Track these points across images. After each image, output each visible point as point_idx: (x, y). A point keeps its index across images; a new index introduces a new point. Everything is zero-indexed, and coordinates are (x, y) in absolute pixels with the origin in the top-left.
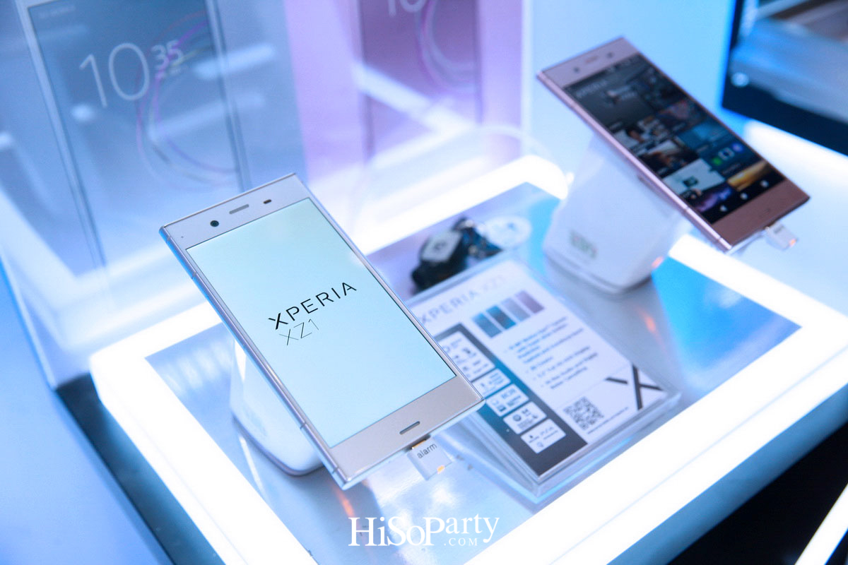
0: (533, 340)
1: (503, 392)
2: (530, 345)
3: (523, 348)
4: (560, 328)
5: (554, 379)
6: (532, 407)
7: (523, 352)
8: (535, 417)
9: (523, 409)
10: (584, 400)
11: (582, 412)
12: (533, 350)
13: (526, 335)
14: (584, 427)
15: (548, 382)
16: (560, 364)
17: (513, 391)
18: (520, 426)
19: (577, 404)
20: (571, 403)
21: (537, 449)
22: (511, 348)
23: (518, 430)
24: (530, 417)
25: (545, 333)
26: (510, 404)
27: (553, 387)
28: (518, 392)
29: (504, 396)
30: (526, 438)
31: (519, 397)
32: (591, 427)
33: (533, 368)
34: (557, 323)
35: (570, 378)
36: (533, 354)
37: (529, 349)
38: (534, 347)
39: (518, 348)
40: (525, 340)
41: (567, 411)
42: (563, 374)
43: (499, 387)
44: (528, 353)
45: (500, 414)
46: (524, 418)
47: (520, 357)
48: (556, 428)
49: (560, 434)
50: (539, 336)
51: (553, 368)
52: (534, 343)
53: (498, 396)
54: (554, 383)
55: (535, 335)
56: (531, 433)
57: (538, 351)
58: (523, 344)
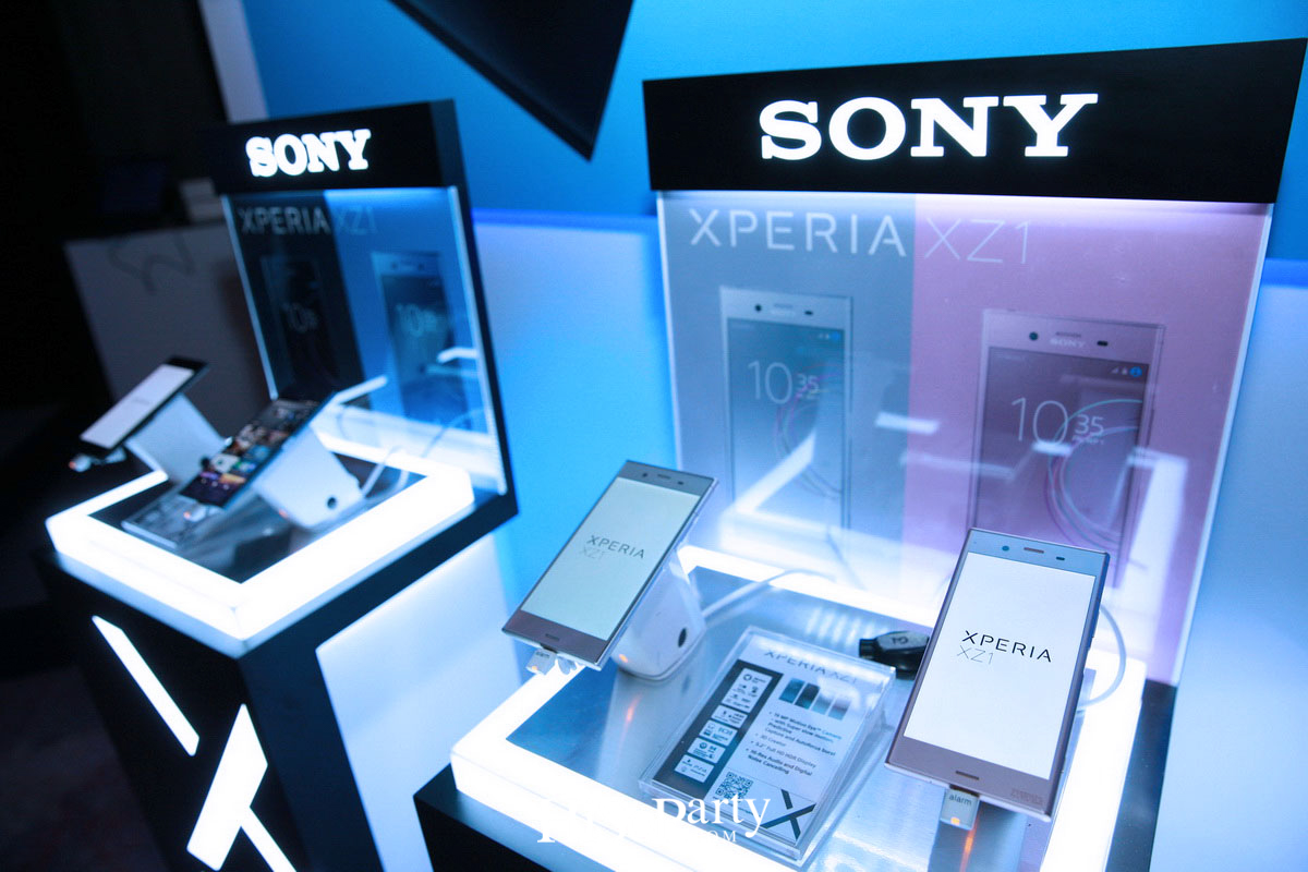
0: (796, 726)
1: (724, 727)
2: (788, 725)
3: (782, 723)
6: (720, 752)
7: (777, 725)
8: (711, 757)
9: (714, 746)
10: (750, 783)
11: (735, 785)
12: (785, 730)
13: (797, 720)
14: (719, 792)
15: (754, 751)
16: (780, 752)
17: (731, 733)
18: (696, 751)
19: (742, 780)
20: (739, 775)
21: (678, 769)
22: (777, 715)
23: (691, 750)
25: (809, 730)
26: (715, 736)
28: (730, 738)
29: (720, 729)
30: (686, 758)
31: (726, 740)
32: (721, 797)
33: (763, 737)
36: (779, 731)
37: (782, 726)
38: (789, 729)
39: (779, 719)
40: (792, 721)
42: (771, 759)
43: (730, 723)
44: (779, 728)
45: (701, 734)
46: (705, 750)
48: (707, 774)
49: (701, 779)
50: (802, 728)
51: (774, 750)
52: (793, 727)
53: (718, 726)
54: (753, 755)
56: (692, 759)
57: (786, 734)
58: (787, 721)
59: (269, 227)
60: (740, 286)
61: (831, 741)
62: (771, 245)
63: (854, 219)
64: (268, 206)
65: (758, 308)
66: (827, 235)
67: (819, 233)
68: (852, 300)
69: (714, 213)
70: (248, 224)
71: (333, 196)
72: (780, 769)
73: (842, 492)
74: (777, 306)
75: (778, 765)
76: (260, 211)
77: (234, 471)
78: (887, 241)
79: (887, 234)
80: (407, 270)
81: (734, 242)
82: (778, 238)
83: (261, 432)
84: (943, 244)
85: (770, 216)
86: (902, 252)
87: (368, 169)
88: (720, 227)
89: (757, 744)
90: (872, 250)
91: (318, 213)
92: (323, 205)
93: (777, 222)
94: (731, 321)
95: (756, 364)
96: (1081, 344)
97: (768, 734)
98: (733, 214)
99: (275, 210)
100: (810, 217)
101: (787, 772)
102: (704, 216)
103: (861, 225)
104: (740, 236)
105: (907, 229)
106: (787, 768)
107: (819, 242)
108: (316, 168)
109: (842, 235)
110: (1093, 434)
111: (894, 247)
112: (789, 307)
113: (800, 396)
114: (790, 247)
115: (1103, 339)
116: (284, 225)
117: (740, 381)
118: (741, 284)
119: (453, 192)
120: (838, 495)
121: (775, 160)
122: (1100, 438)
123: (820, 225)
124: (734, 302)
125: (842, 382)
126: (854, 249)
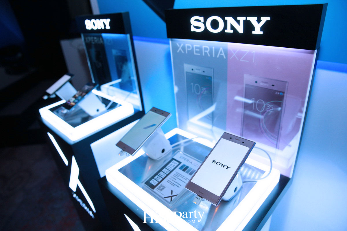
0: (180, 175)
1: (164, 173)
2: (179, 175)
3: (177, 174)
4: (186, 179)
5: (170, 181)
6: (161, 179)
7: (176, 174)
9: (160, 177)
10: (165, 187)
11: (161, 187)
12: (177, 176)
13: (181, 174)
14: (157, 188)
15: (168, 180)
16: (174, 181)
18: (156, 178)
19: (164, 186)
20: (163, 185)
22: (177, 172)
24: (158, 179)
25: (183, 177)
26: (161, 175)
27: (167, 181)
28: (164, 176)
30: (153, 179)
31: (163, 176)
32: (158, 190)
33: (172, 177)
34: (187, 178)
35: (171, 184)
36: (176, 176)
37: (177, 175)
38: (178, 176)
39: (177, 173)
40: (180, 174)
41: (161, 185)
42: (172, 182)
43: (166, 173)
44: (176, 175)
45: (158, 174)
47: (175, 174)
48: (156, 184)
49: (155, 185)
50: (181, 176)
51: (173, 180)
52: (179, 176)
54: (168, 181)
55: (182, 175)
57: (177, 177)
58: (179, 174)
59: (91, 42)
60: (188, 64)
61: (187, 180)
62: (195, 54)
63: (214, 48)
64: (91, 36)
65: (192, 70)
66: (207, 52)
67: (206, 51)
68: (213, 69)
69: (182, 45)
70: (87, 41)
71: (104, 35)
72: (173, 185)
73: (212, 118)
74: (197, 69)
75: (173, 184)
76: (89, 38)
77: (74, 102)
78: (221, 54)
79: (221, 53)
80: (119, 54)
81: (187, 52)
82: (197, 52)
83: (81, 93)
84: (234, 56)
85: (194, 46)
86: (225, 57)
87: (110, 29)
88: (184, 48)
89: (170, 179)
90: (218, 56)
91: (101, 39)
92: (101, 37)
93: (197, 48)
94: (187, 72)
95: (192, 84)
96: (268, 85)
97: (173, 176)
98: (186, 45)
99: (92, 38)
100: (204, 47)
101: (174, 186)
102: (180, 45)
103: (215, 49)
104: (188, 51)
105: (226, 51)
106: (174, 185)
107: (206, 53)
108: (100, 28)
109: (211, 52)
110: (271, 109)
111: (223, 56)
112: (199, 70)
113: (202, 93)
114: (199, 54)
115: (273, 84)
116: (94, 41)
117: (189, 88)
118: (188, 63)
119: (128, 35)
120: (211, 119)
121: (194, 32)
122: (273, 111)
123: (206, 49)
124: (187, 68)
125: (211, 90)
126: (214, 56)
